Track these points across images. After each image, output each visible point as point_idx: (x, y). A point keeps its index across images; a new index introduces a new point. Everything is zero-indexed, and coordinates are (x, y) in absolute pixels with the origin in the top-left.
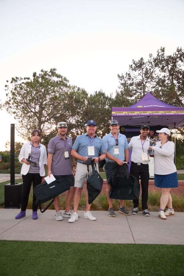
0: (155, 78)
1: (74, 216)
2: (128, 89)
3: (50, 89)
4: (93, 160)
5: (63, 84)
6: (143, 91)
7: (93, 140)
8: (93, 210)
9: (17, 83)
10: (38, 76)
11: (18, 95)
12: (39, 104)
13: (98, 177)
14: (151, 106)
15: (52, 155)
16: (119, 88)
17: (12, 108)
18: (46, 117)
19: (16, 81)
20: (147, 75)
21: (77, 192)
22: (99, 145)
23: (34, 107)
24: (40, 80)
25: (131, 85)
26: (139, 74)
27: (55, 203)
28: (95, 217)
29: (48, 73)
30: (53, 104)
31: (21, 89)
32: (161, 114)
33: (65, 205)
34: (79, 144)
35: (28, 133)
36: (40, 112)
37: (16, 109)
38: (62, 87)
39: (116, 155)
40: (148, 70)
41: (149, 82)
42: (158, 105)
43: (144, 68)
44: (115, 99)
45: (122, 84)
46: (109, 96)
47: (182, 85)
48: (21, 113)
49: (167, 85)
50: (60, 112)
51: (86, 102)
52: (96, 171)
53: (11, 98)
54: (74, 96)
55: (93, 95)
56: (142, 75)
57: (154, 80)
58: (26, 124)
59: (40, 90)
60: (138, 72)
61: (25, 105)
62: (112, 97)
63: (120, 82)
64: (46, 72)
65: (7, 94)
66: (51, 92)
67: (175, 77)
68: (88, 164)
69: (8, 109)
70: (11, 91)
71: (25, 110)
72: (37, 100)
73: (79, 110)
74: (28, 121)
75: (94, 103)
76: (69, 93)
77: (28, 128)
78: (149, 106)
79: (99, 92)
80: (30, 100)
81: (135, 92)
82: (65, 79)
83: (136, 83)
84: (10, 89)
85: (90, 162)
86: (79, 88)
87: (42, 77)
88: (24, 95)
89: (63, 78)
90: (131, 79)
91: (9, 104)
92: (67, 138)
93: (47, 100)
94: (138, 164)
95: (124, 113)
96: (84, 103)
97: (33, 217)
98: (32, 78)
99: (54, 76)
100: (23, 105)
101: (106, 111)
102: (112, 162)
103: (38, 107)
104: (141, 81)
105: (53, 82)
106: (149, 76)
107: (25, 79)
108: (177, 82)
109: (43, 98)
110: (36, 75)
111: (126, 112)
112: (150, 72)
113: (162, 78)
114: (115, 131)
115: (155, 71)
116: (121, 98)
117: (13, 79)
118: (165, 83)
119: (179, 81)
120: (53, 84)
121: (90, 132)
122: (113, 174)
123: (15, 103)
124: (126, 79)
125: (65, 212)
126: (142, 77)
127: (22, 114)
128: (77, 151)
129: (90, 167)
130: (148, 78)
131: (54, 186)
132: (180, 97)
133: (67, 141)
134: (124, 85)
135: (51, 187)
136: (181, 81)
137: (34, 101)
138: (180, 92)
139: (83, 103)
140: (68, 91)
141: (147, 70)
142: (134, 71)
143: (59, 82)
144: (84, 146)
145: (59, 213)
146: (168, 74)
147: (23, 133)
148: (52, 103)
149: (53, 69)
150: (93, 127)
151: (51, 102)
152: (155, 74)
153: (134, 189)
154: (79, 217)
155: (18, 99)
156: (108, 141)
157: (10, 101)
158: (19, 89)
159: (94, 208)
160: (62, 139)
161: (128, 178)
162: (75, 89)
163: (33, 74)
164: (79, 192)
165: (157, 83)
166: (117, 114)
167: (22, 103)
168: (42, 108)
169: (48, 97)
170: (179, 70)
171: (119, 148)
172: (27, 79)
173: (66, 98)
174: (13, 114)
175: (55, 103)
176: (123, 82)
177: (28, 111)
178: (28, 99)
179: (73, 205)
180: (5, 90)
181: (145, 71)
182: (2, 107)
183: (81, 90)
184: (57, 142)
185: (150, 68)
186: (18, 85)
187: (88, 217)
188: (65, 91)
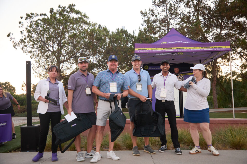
0: (179, 15)
1: (97, 156)
2: (151, 26)
3: (69, 26)
4: (115, 97)
5: (83, 21)
6: (167, 28)
7: (115, 76)
8: (116, 150)
9: (32, 20)
10: (55, 12)
11: (34, 33)
12: (58, 42)
13: (121, 114)
14: (175, 42)
15: (73, 91)
16: (142, 25)
17: (28, 46)
18: (65, 56)
19: (31, 17)
20: (171, 11)
21: (99, 131)
22: (121, 81)
23: (52, 46)
24: (58, 16)
25: (155, 21)
26: (163, 10)
27: (76, 143)
28: (119, 157)
29: (66, 9)
30: (72, 43)
31: (37, 25)
32: (186, 50)
33: (87, 146)
34: (101, 81)
35: (46, 73)
36: (59, 51)
37: (33, 48)
38: (82, 25)
39: (139, 91)
40: (173, 5)
41: (173, 18)
42: (182, 41)
43: (168, 3)
44: (138, 37)
45: (145, 21)
46: (132, 34)
47: (207, 21)
48: (38, 52)
49: (192, 21)
50: (80, 51)
51: (108, 40)
52: (119, 108)
53: (26, 36)
54: (95, 33)
55: (115, 33)
56: (166, 11)
57: (179, 16)
58: (43, 64)
59: (58, 27)
60: (162, 8)
61: (42, 43)
62: (134, 35)
63: (143, 19)
64: (64, 8)
65: (21, 32)
66: (70, 29)
67: (200, 13)
68: (111, 100)
69: (23, 48)
70: (26, 28)
71: (43, 49)
72: (56, 38)
73: (100, 49)
74: (45, 61)
75: (116, 41)
76: (89, 31)
77: (46, 68)
78: (174, 42)
79: (121, 29)
80: (47, 38)
81: (158, 29)
82: (85, 16)
83: (160, 20)
84: (25, 26)
85: (113, 99)
86: (99, 25)
87: (60, 13)
88: (40, 33)
89: (82, 15)
90: (155, 16)
91: (24, 42)
92: (88, 74)
93: (66, 38)
94: (163, 101)
95: (148, 50)
96: (106, 41)
97: (52, 159)
98: (49, 15)
99: (72, 13)
100: (39, 44)
101: (128, 49)
102: (135, 99)
103: (56, 46)
104: (165, 17)
105: (72, 19)
106: (173, 13)
107: (41, 15)
108: (202, 18)
109: (61, 35)
110: (53, 11)
111: (150, 49)
112: (175, 8)
113: (187, 15)
114: (137, 67)
115: (179, 7)
116: (144, 36)
117: (28, 15)
118: (190, 20)
119: (205, 17)
120: (71, 21)
121: (112, 67)
122: (136, 111)
123: (31, 41)
124: (150, 16)
125: (87, 152)
126: (166, 13)
127: (39, 54)
128: (99, 88)
129: (113, 104)
130: (172, 14)
131: (76, 124)
132: (206, 34)
133: (89, 77)
134: (147, 22)
135: (72, 126)
136: (207, 18)
137: (52, 39)
138: (206, 29)
139: (104, 40)
140: (88, 28)
141: (171, 5)
142: (158, 7)
143: (78, 19)
144: (106, 83)
145: (80, 153)
146: (193, 10)
147: (40, 74)
148: (72, 41)
149: (71, 4)
150: (115, 62)
151: (70, 40)
152: (180, 10)
153: (158, 126)
154: (101, 157)
155: (34, 37)
156: (130, 78)
157: (25, 39)
158: (35, 26)
159: (117, 148)
160: (83, 75)
161: (152, 115)
162: (96, 27)
163: (50, 10)
164: (102, 130)
165: (181, 19)
166: (141, 51)
167: (39, 41)
168: (61, 47)
169: (66, 35)
170: (204, 6)
171: (141, 84)
172: (43, 16)
173: (86, 36)
174: (29, 53)
175: (75, 41)
176: (146, 19)
177: (46, 50)
178: (45, 37)
179: (95, 146)
180: (20, 27)
181: (170, 7)
182: (17, 46)
183: (102, 27)
184: (77, 78)
185: (174, 4)
186: (34, 21)
187: (111, 157)
188: (85, 28)
